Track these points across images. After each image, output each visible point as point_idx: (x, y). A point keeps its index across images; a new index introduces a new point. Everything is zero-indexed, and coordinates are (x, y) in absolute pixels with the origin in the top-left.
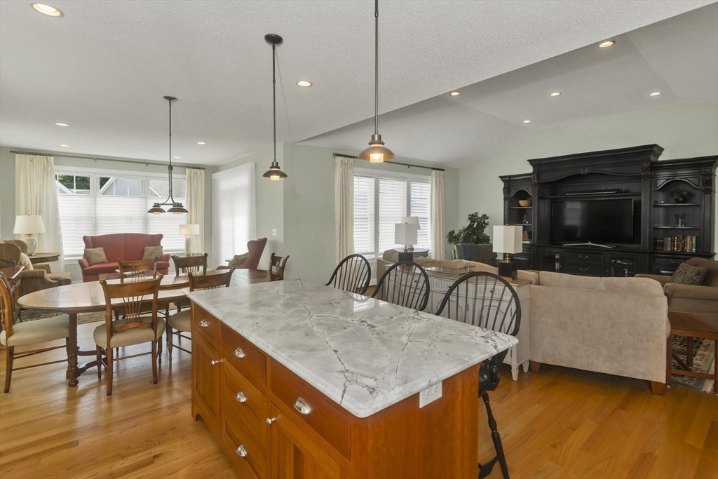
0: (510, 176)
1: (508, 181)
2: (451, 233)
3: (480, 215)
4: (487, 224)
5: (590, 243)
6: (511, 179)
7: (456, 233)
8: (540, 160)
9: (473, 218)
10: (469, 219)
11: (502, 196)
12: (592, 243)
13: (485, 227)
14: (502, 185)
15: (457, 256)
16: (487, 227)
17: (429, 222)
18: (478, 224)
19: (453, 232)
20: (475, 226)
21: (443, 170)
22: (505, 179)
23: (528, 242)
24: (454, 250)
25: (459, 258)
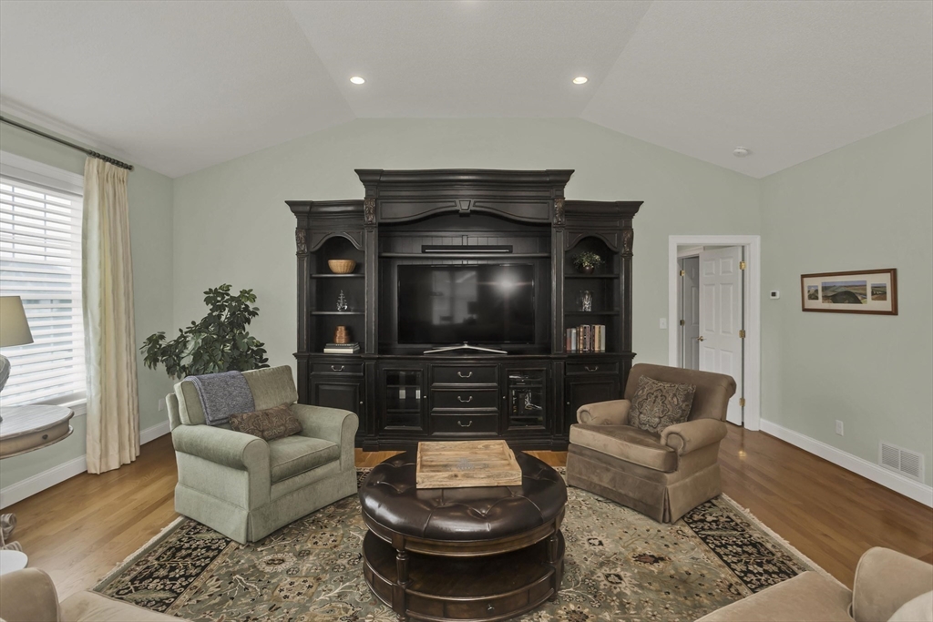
0: (312, 204)
1: (308, 213)
2: (154, 340)
3: (234, 292)
4: (254, 314)
5: (466, 346)
6: (314, 209)
7: (172, 337)
8: (381, 173)
9: (216, 297)
10: (207, 301)
11: (292, 247)
12: (469, 344)
13: (248, 321)
14: (292, 221)
15: (183, 417)
16: (253, 320)
17: (77, 310)
18: (233, 314)
19: (162, 337)
20: (223, 318)
21: (130, 168)
22: (301, 209)
23: (350, 351)
24: (174, 399)
25: (192, 423)
